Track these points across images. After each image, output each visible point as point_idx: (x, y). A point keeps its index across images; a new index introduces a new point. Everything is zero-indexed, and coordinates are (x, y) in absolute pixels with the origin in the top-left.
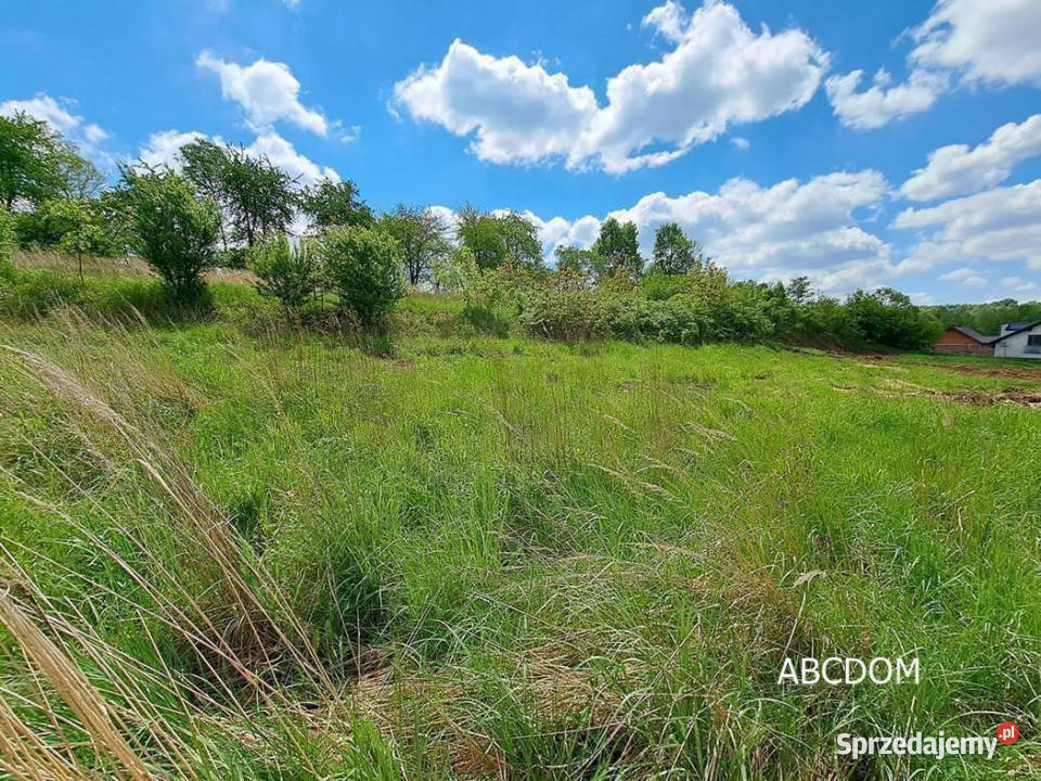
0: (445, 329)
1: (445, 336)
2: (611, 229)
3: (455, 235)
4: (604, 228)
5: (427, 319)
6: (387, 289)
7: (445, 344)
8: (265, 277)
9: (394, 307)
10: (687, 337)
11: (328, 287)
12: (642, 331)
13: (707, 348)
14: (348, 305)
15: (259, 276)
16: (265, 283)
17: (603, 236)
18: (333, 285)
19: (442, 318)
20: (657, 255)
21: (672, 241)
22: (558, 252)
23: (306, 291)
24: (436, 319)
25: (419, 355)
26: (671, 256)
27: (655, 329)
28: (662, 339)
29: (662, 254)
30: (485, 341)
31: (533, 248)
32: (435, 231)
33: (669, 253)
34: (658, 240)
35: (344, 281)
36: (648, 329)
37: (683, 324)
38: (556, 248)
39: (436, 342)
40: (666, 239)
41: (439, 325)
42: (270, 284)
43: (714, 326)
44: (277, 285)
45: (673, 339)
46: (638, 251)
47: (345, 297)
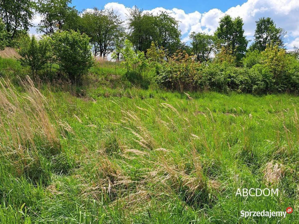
0: (114, 83)
1: (114, 87)
2: (227, 21)
3: (128, 26)
4: (222, 21)
5: (106, 78)
6: (84, 62)
7: (113, 91)
8: (24, 56)
9: (88, 71)
10: (256, 90)
11: (54, 60)
12: (229, 86)
13: (269, 97)
14: (64, 70)
15: (21, 55)
16: (23, 59)
17: (222, 26)
18: (57, 60)
19: (113, 77)
20: (257, 38)
21: (267, 29)
22: (192, 36)
23: (43, 63)
24: (110, 78)
25: (98, 96)
26: (266, 38)
27: (238, 85)
28: (239, 90)
29: (260, 37)
30: (135, 90)
31: (175, 34)
32: (115, 24)
33: (265, 36)
34: (258, 28)
35: (62, 58)
36: (233, 85)
37: (254, 82)
38: (190, 34)
39: (108, 90)
40: (263, 27)
41: (111, 81)
42: (26, 58)
43: (276, 83)
44: (29, 60)
45: (248, 90)
46: (244, 35)
47: (62, 66)
